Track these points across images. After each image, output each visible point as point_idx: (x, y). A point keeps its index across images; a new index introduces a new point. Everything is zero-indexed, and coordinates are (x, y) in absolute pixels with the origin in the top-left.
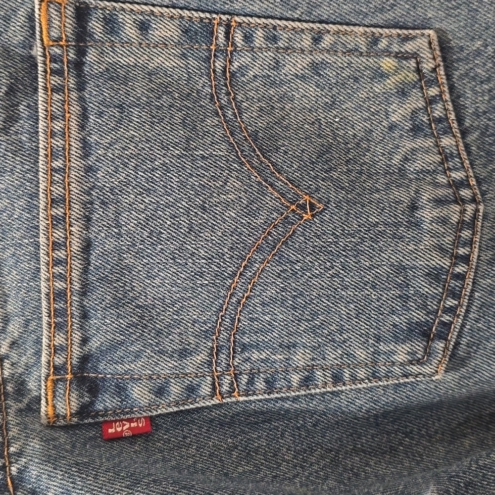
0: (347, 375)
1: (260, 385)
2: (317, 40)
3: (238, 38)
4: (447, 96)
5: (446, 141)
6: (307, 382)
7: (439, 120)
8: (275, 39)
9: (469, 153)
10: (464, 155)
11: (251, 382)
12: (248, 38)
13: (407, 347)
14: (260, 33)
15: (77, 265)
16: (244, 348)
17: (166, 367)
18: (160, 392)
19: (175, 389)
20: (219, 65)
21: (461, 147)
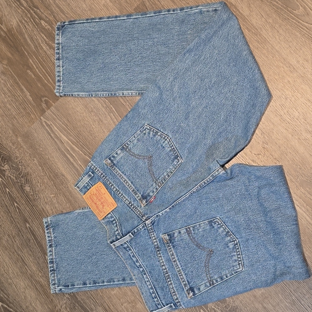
0: (172, 171)
1: (164, 181)
2: (135, 137)
3: (127, 145)
4: (154, 129)
5: (159, 134)
6: (168, 176)
7: (156, 132)
8: (130, 141)
9: (163, 133)
10: (162, 133)
11: (162, 182)
12: (128, 144)
13: (175, 162)
14: (128, 142)
15: (132, 185)
16: (158, 179)
17: (151, 189)
18: (153, 192)
19: (155, 190)
20: (127, 150)
21: (161, 133)
